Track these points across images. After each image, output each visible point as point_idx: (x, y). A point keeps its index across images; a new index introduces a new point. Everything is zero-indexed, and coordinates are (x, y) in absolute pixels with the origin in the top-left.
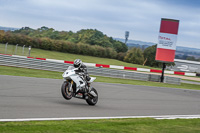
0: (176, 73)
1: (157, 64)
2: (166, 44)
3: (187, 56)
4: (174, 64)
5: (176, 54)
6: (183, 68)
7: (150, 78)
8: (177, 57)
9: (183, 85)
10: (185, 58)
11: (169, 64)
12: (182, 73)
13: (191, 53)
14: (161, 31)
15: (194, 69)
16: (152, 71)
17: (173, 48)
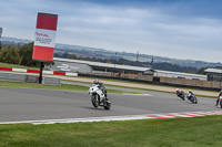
0: (55, 73)
1: (34, 64)
2: (43, 41)
3: (68, 54)
4: (53, 64)
5: (55, 52)
6: (63, 67)
7: (27, 79)
8: (57, 56)
9: (63, 86)
10: (65, 56)
11: (48, 64)
12: (63, 73)
13: (72, 51)
14: (38, 27)
15: (76, 68)
16: (29, 71)
17: (51, 45)
